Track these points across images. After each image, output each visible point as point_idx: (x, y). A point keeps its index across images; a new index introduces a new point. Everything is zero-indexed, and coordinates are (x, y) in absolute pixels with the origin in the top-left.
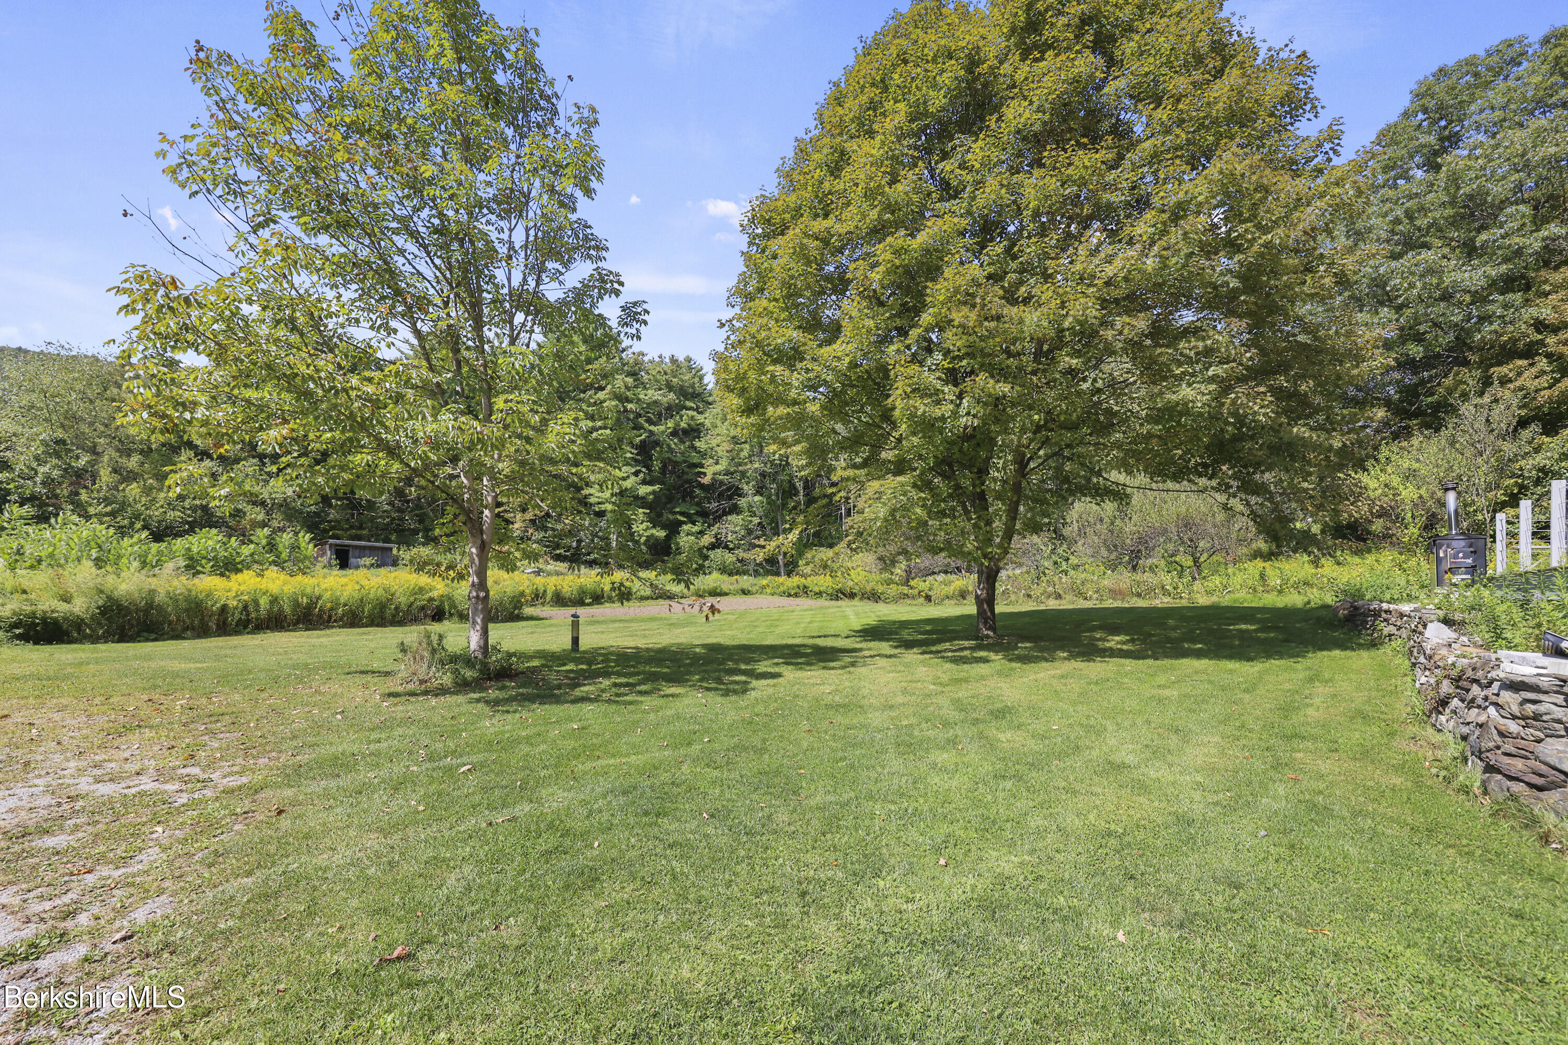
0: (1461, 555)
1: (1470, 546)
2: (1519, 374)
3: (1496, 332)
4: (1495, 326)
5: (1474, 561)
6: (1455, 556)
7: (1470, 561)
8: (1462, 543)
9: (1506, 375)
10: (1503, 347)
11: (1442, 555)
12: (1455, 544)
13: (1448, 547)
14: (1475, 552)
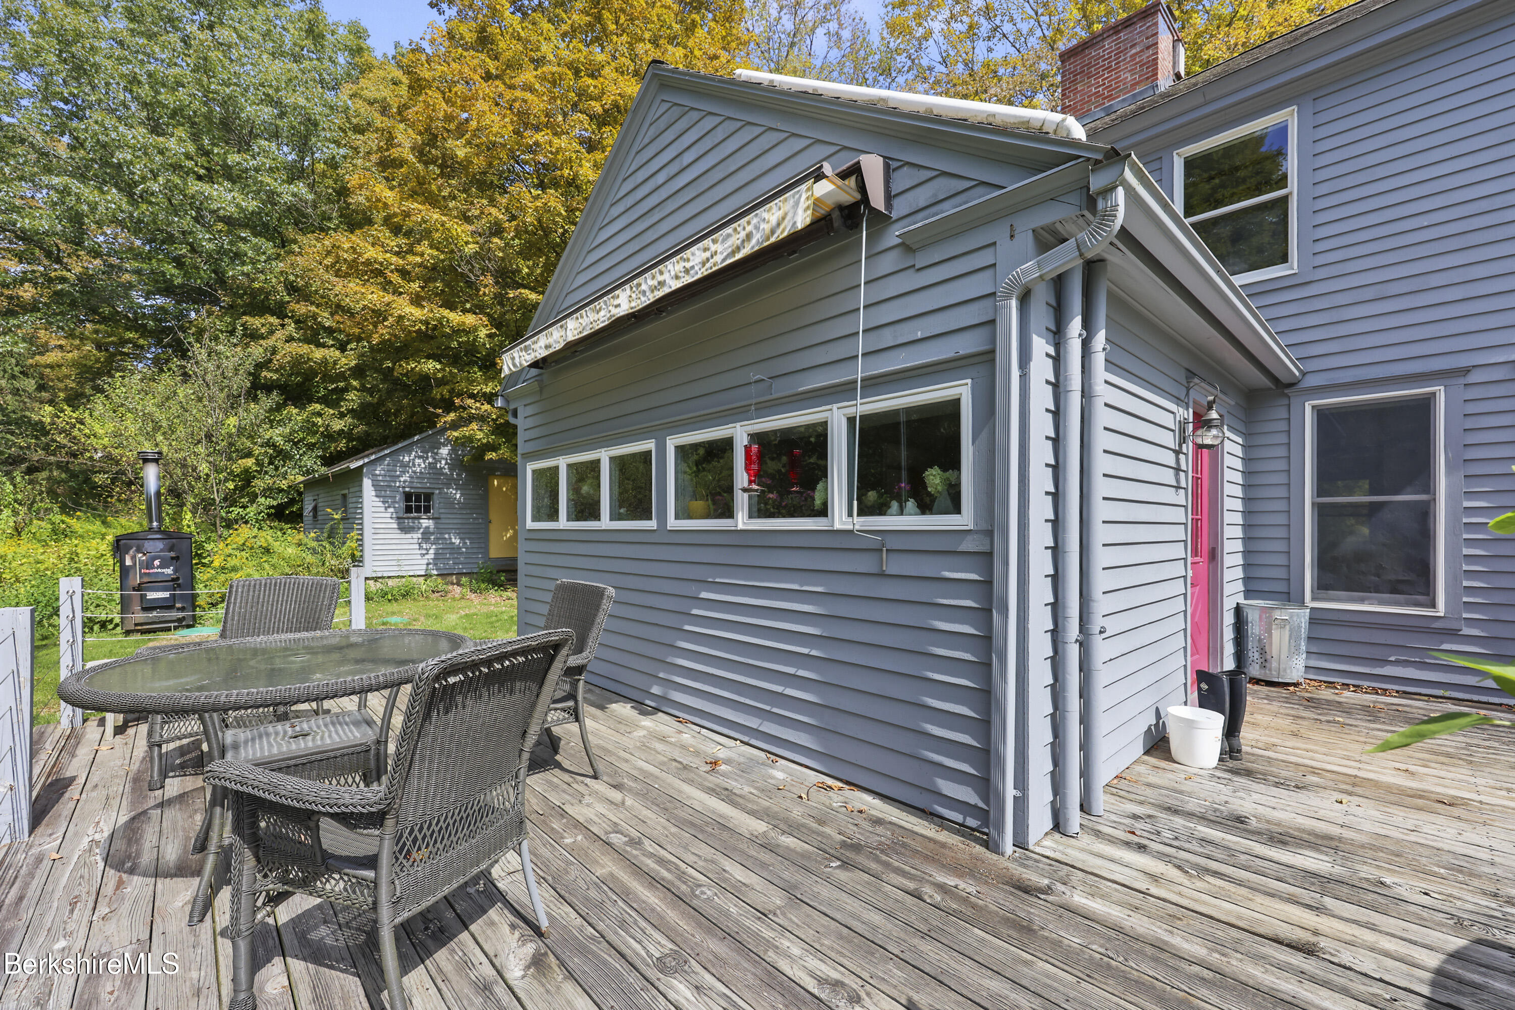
0: (157, 563)
1: (171, 549)
2: (271, 332)
3: (247, 275)
4: (247, 268)
5: (175, 571)
6: (149, 565)
7: (169, 571)
8: (160, 545)
9: (257, 329)
10: (254, 294)
11: (128, 562)
12: (148, 546)
13: (139, 550)
14: (177, 558)
